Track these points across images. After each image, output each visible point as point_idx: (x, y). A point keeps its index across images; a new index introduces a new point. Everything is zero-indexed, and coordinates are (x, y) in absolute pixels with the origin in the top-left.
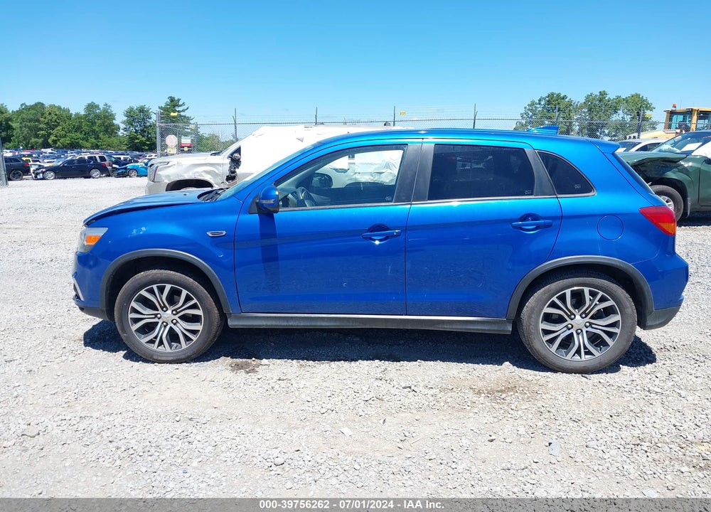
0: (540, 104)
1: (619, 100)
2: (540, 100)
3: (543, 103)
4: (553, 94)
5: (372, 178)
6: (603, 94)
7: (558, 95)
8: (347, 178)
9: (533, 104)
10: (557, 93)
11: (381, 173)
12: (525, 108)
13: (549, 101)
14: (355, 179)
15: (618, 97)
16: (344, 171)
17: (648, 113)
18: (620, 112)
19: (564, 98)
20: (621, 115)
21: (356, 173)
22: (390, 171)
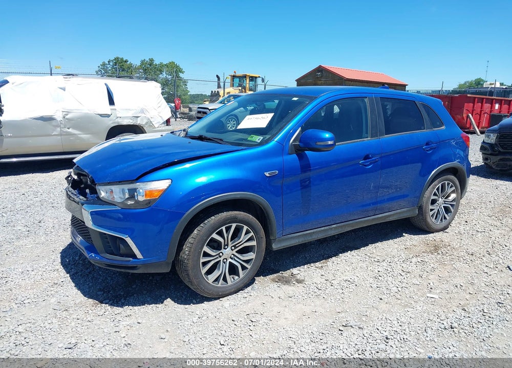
0: (109, 64)
1: (162, 65)
2: (109, 62)
3: (111, 64)
4: (118, 58)
5: (131, 121)
6: (152, 60)
7: (122, 59)
8: (111, 122)
9: (104, 64)
10: (121, 57)
11: (138, 117)
12: (99, 67)
13: (116, 63)
14: (118, 122)
15: (161, 63)
16: (108, 116)
17: (181, 75)
18: (164, 73)
19: (126, 61)
20: (165, 75)
21: (118, 117)
22: (145, 116)
